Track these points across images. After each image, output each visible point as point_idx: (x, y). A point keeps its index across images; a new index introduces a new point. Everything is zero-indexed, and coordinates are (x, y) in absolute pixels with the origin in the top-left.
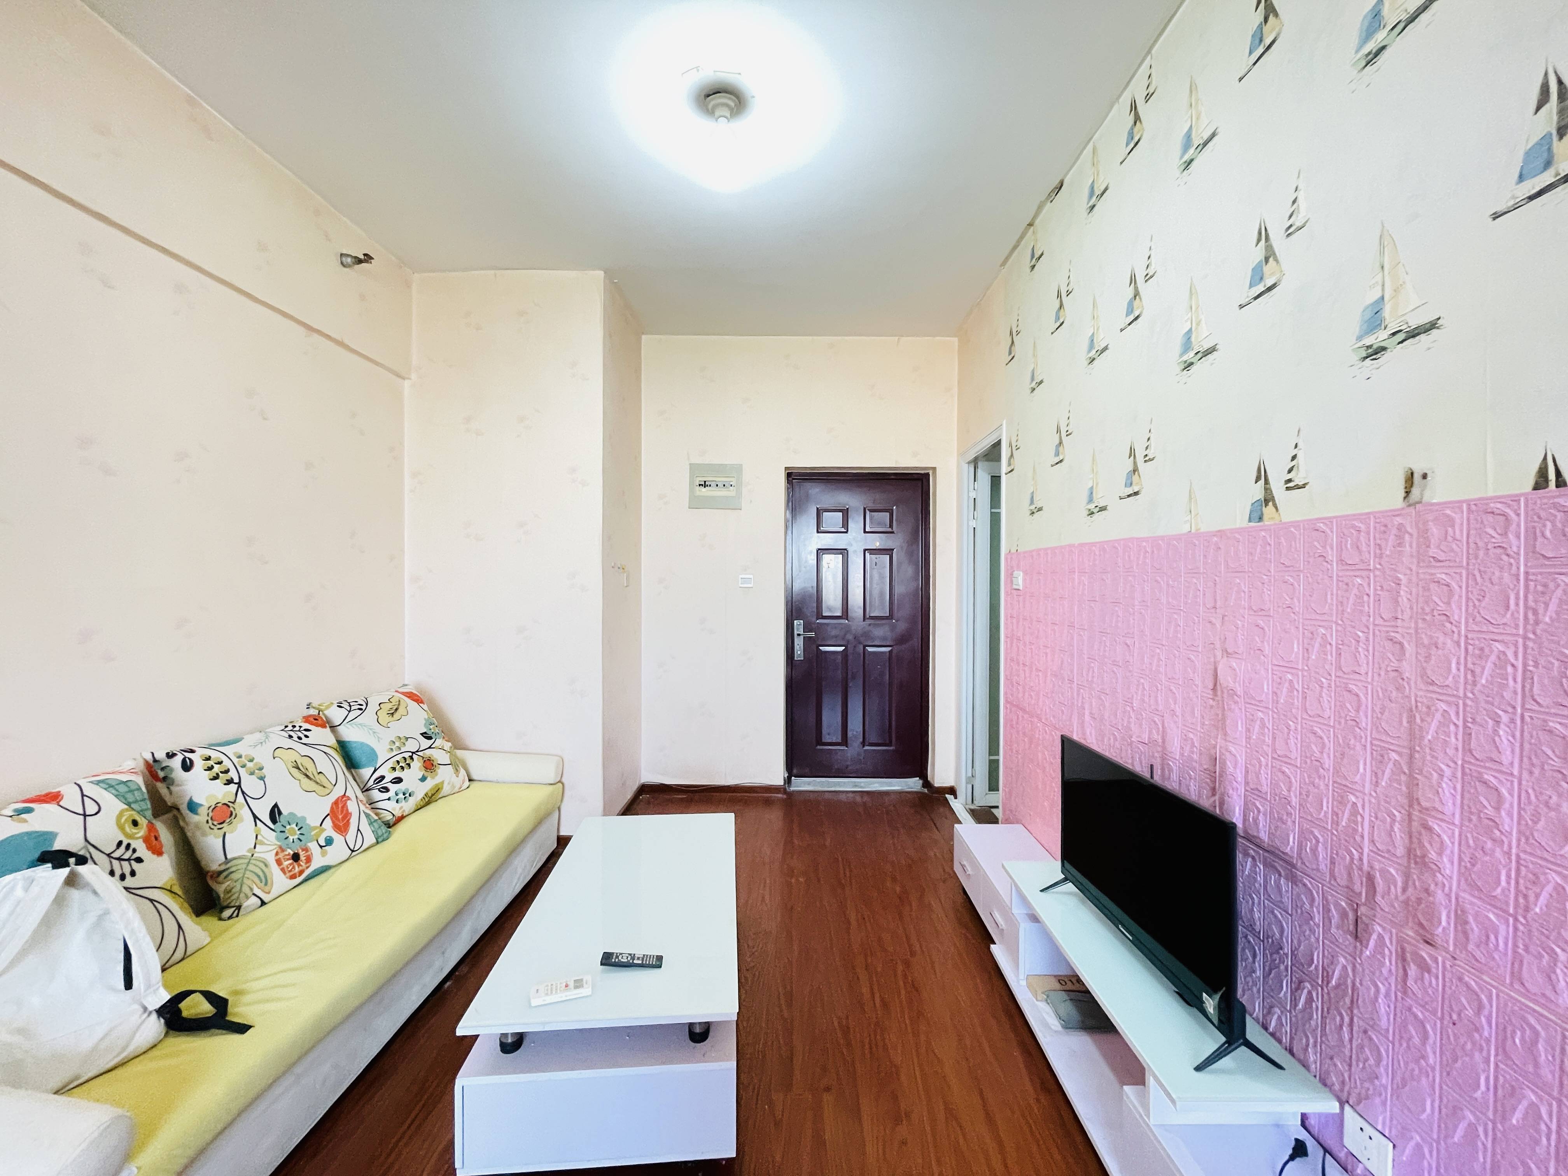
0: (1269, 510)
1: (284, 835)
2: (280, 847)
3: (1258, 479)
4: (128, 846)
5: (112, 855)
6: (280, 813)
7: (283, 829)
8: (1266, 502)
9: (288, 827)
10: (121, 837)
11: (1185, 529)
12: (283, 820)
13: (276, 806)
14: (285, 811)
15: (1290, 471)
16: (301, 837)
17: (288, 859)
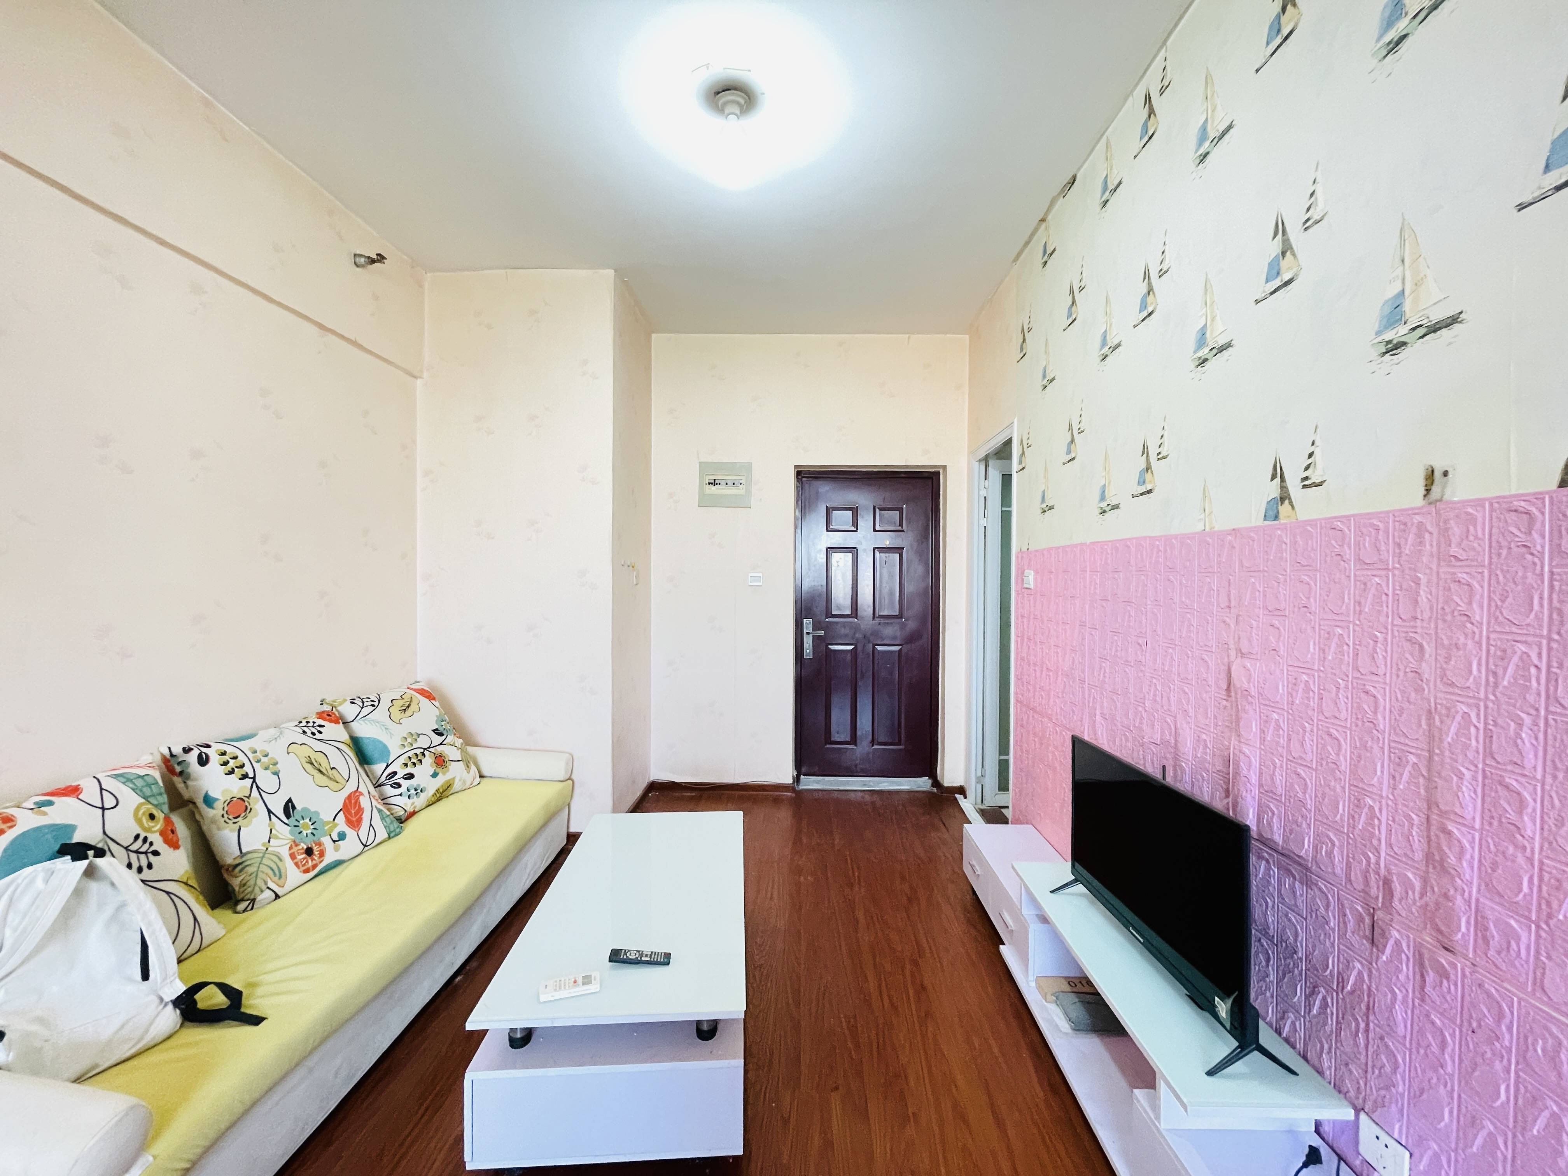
0: (1285, 508)
1: (298, 830)
2: (294, 842)
3: (1273, 477)
4: (145, 839)
5: (129, 848)
6: (294, 808)
7: (297, 824)
8: (1282, 500)
9: (302, 822)
10: (138, 830)
11: (1200, 527)
12: (297, 815)
13: (290, 800)
14: (298, 807)
15: (1307, 468)
16: (314, 831)
17: (302, 854)
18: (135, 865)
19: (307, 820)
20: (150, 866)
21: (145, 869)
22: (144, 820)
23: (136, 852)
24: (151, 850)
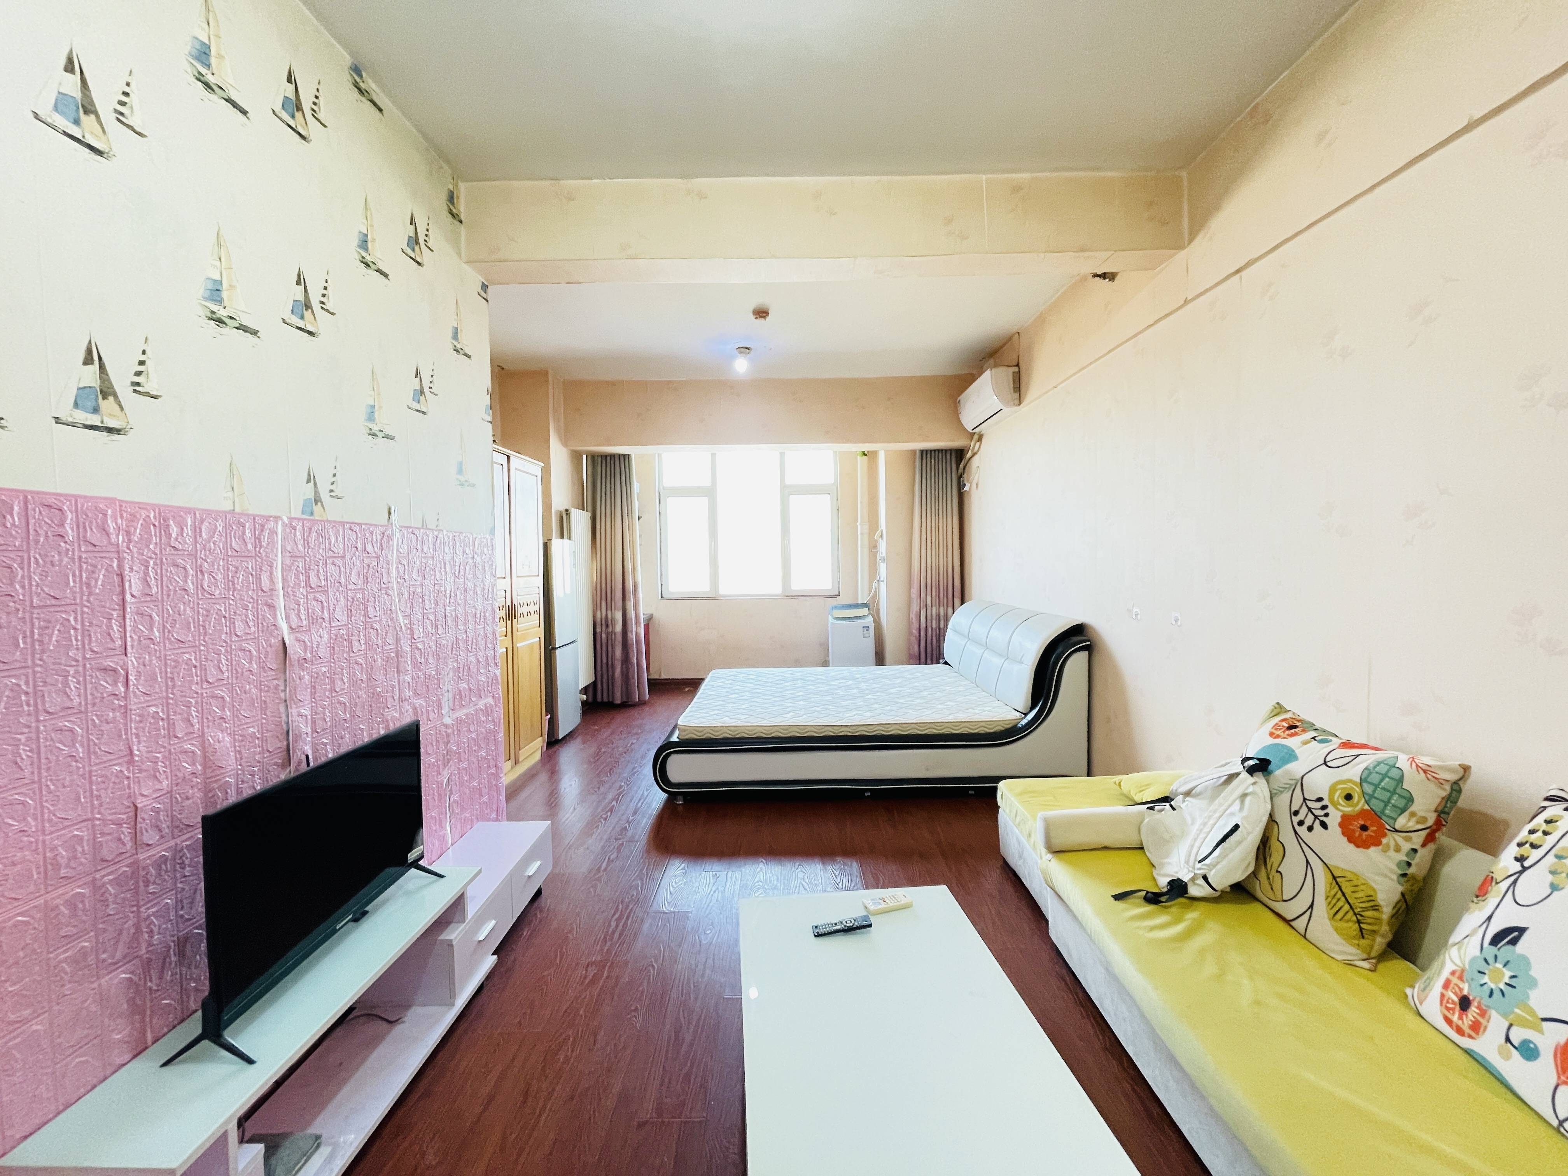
18: (1301, 817)
19: (1508, 973)
20: (1310, 829)
21: (1305, 827)
22: (1338, 793)
23: (1310, 809)
24: (1321, 818)
